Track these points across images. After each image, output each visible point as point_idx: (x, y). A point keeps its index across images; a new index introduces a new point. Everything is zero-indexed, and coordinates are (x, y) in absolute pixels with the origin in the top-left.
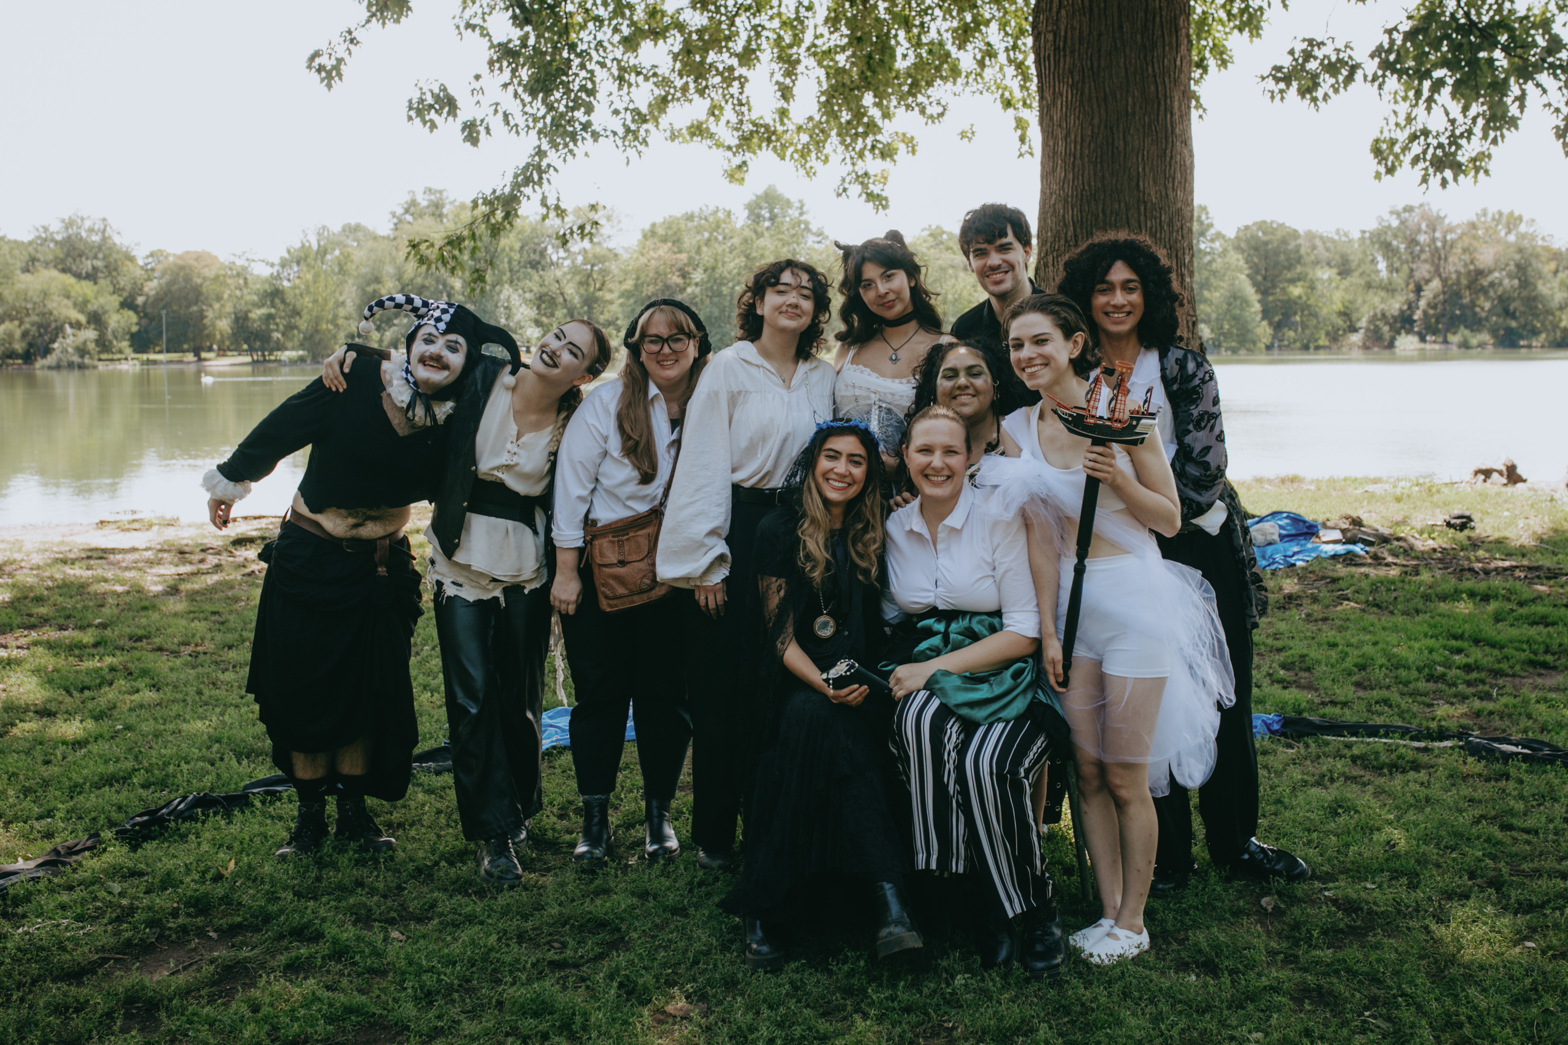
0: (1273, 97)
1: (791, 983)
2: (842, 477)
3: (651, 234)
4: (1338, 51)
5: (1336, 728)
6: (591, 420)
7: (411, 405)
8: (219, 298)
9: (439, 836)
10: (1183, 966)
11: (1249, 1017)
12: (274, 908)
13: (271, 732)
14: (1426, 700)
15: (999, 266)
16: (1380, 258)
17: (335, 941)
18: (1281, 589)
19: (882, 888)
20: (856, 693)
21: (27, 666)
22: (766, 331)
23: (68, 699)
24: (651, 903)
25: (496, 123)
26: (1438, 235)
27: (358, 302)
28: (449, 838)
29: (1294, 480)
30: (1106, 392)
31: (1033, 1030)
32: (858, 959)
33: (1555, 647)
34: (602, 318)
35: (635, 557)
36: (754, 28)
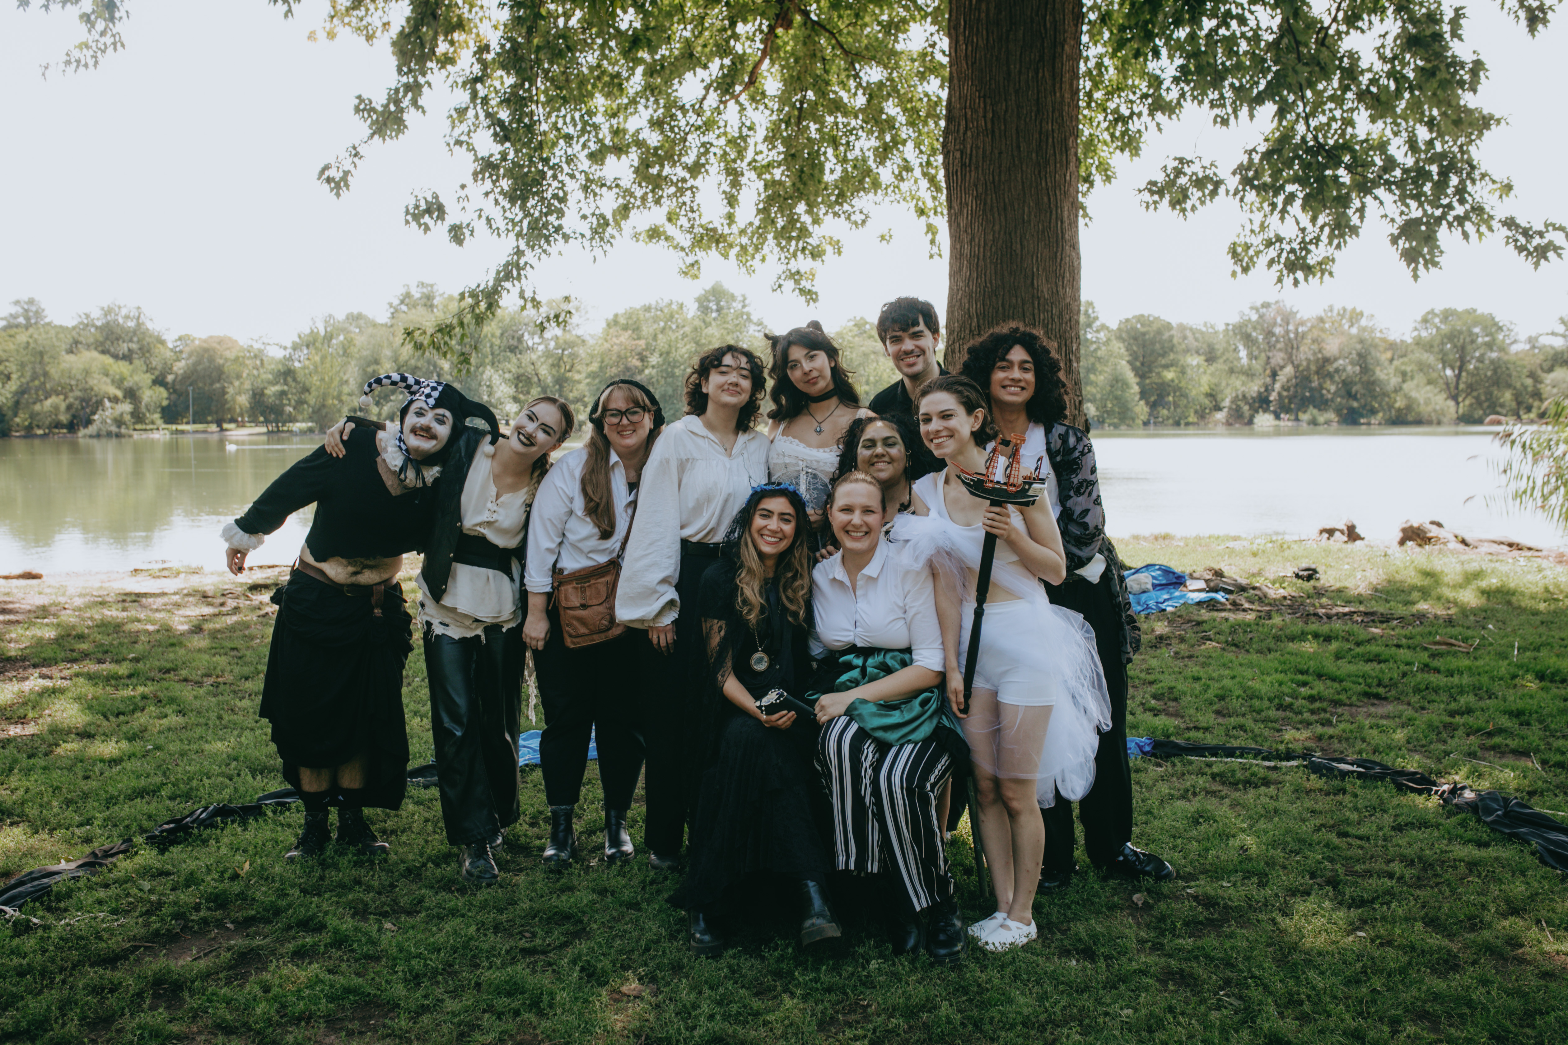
0: (1147, 207)
1: (730, 967)
2: (774, 533)
3: (614, 323)
4: (1204, 168)
5: (1199, 750)
6: (560, 483)
7: (403, 469)
8: (239, 377)
9: (427, 841)
10: (1065, 953)
11: (1121, 996)
12: (283, 903)
13: (281, 752)
14: (1277, 726)
15: (912, 351)
16: (1241, 347)
17: (336, 932)
18: (1153, 630)
19: (807, 885)
20: (785, 718)
21: (70, 695)
22: (711, 406)
23: (105, 723)
24: (609, 899)
25: (480, 226)
26: (1291, 327)
27: (359, 380)
28: (435, 843)
29: (1165, 537)
30: (1002, 461)
31: (936, 1007)
32: (787, 946)
33: (1386, 681)
34: (571, 396)
35: (595, 602)
36: (703, 145)
